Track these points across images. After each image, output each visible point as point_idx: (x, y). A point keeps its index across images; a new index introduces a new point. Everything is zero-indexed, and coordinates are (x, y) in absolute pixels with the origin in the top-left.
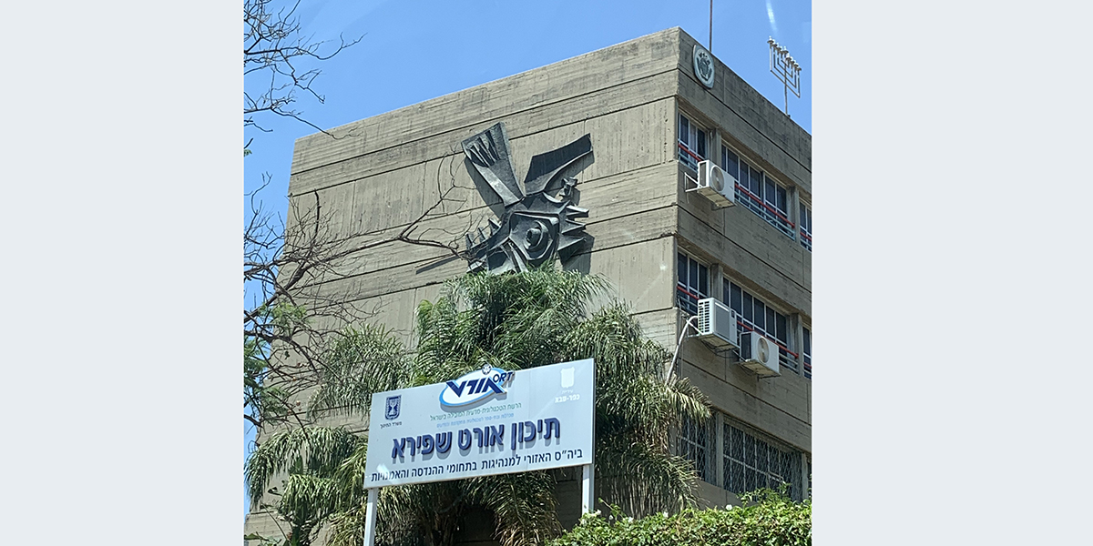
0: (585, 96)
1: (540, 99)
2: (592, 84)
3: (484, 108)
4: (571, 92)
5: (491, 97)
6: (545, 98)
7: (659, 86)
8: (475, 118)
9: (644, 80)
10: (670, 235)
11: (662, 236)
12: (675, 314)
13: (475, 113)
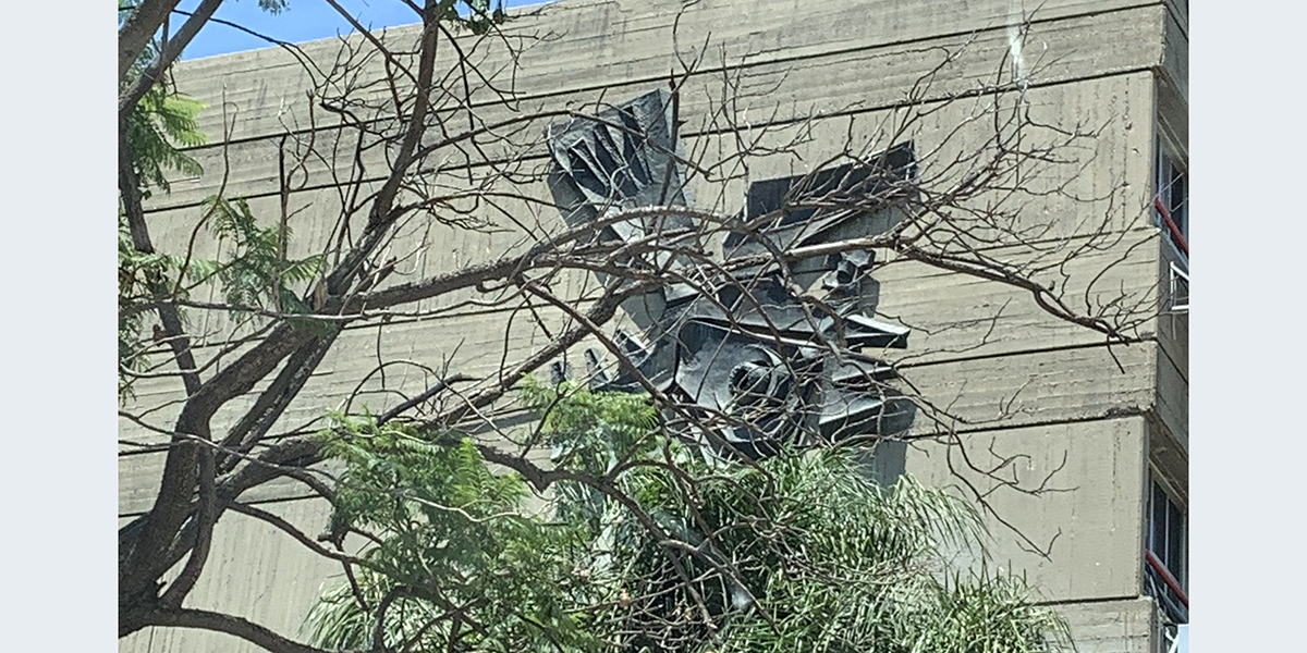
0: (900, 48)
1: (771, 42)
2: (920, 20)
3: (608, 52)
4: (861, 34)
5: (631, 26)
6: (785, 41)
7: (1109, 41)
8: (585, 75)
9: (1069, 24)
10: (1135, 412)
11: (1110, 414)
12: (1146, 614)
13: (584, 61)
